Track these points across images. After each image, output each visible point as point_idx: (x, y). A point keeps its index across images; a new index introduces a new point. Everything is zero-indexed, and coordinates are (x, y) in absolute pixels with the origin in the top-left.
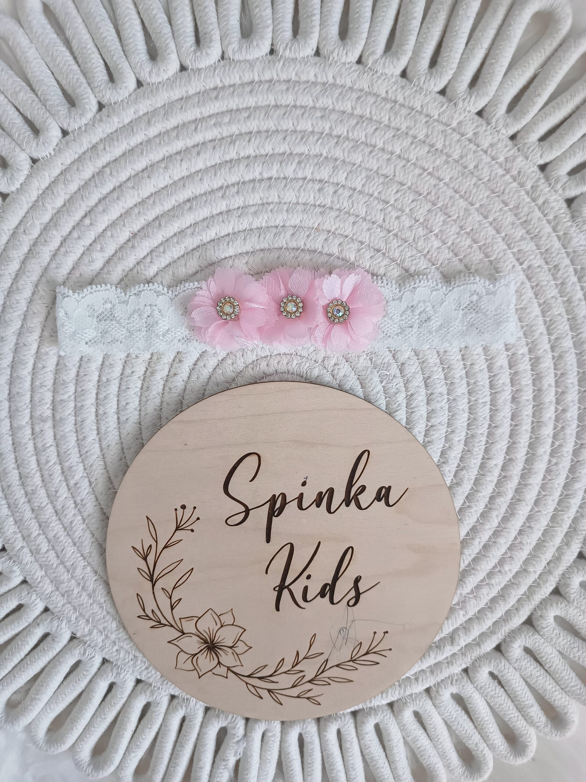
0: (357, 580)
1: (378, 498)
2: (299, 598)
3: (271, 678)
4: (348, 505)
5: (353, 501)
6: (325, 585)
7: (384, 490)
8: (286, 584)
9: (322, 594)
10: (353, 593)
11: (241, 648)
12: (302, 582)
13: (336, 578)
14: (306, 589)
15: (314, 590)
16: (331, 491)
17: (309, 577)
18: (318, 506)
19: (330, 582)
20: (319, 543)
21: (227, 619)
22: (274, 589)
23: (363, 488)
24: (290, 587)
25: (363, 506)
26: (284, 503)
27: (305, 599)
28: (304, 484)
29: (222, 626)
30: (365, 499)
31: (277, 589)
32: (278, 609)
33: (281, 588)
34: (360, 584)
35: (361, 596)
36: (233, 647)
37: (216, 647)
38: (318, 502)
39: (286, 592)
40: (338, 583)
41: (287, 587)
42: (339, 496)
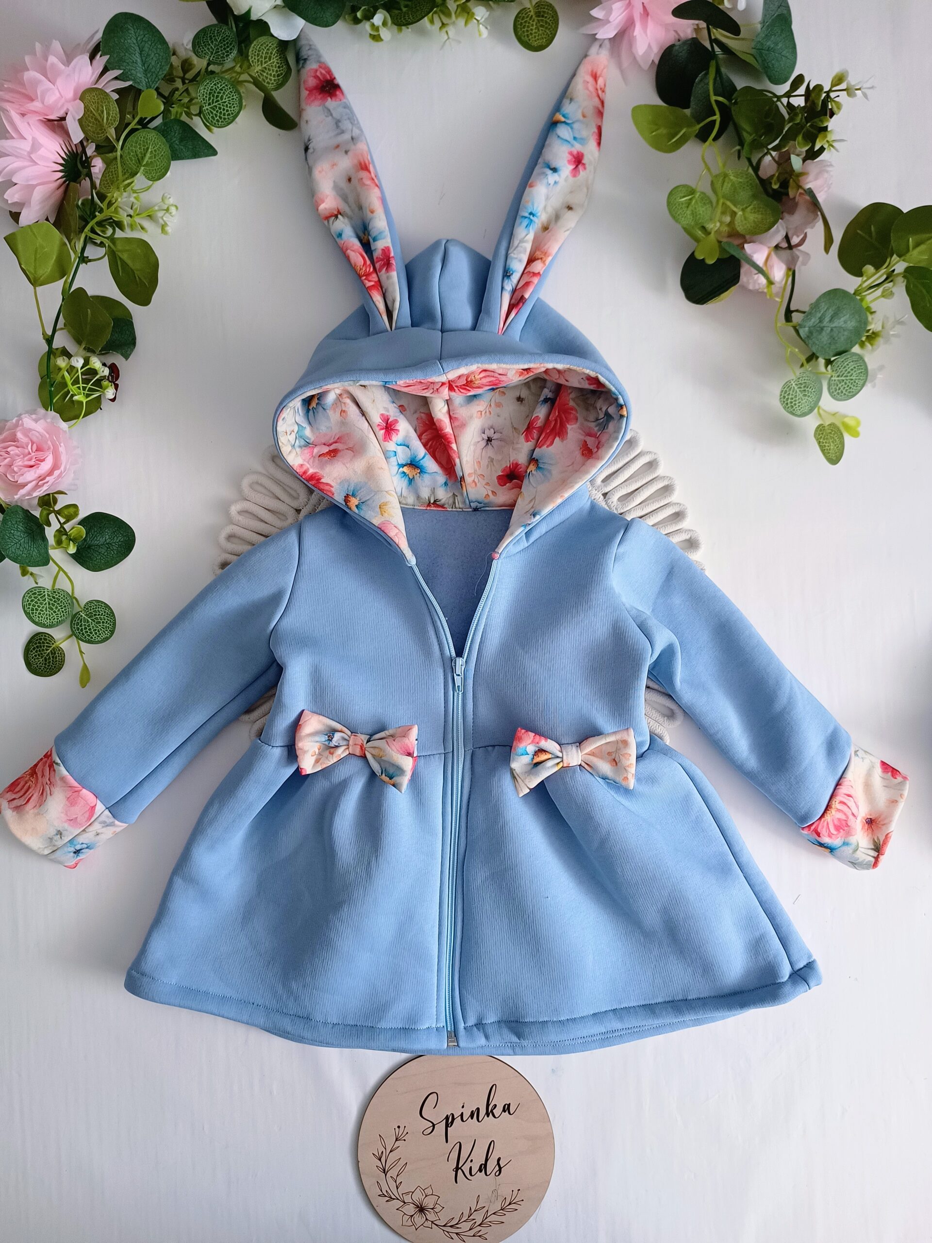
0: (499, 1160)
1: (504, 1111)
3: (456, 1226)
4: (488, 1116)
5: (491, 1114)
6: (481, 1166)
7: (507, 1106)
8: (460, 1166)
9: (480, 1170)
10: (497, 1168)
11: (438, 1208)
12: (468, 1164)
13: (487, 1160)
14: (471, 1168)
15: (475, 1168)
16: (478, 1109)
17: (472, 1161)
18: (472, 1118)
19: (484, 1163)
20: (475, 1140)
21: (429, 1191)
22: (453, 1170)
23: (495, 1106)
24: (462, 1168)
25: (497, 1116)
26: (453, 1119)
27: (471, 1175)
28: (463, 1107)
29: (426, 1196)
30: (497, 1112)
31: (455, 1170)
32: (456, 1182)
33: (457, 1168)
34: (500, 1162)
35: (502, 1169)
36: (433, 1208)
37: (424, 1209)
38: (472, 1116)
39: (460, 1171)
40: (488, 1163)
41: (460, 1168)
42: (483, 1112)
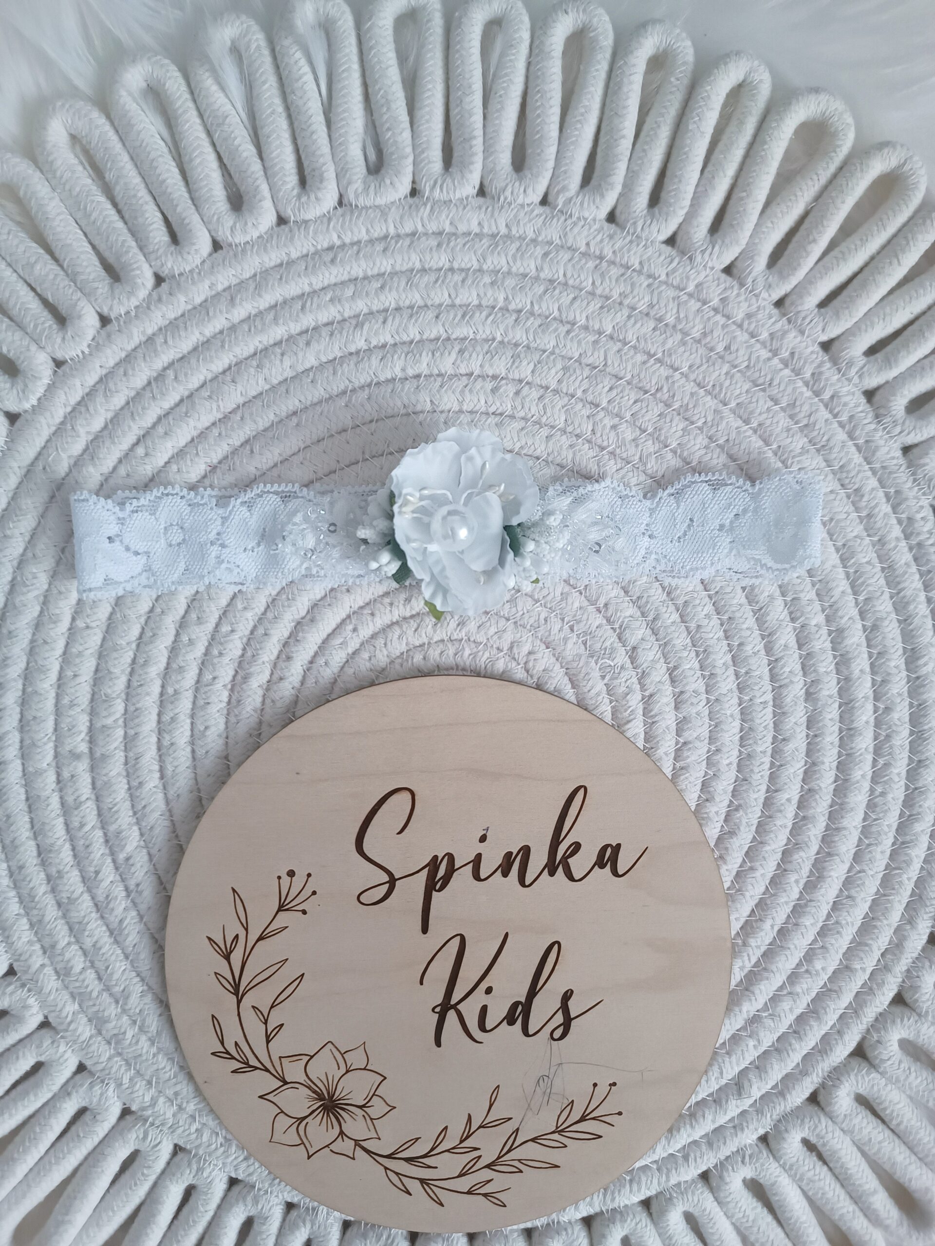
0: (567, 996)
1: (601, 863)
2: (473, 1025)
3: (425, 1161)
4: (552, 873)
5: (561, 868)
6: (516, 1005)
7: (609, 851)
8: (453, 1002)
9: (510, 1019)
10: (559, 1018)
11: (378, 1108)
12: (479, 999)
13: (532, 993)
14: (484, 1009)
15: (497, 1012)
16: (526, 851)
17: (489, 991)
18: (505, 874)
19: (523, 1000)
20: (507, 935)
21: (356, 1060)
22: (433, 1010)
23: (577, 847)
24: (459, 1007)
25: (577, 876)
26: (451, 870)
27: (482, 1027)
28: (483, 839)
29: (348, 1071)
30: (580, 864)
31: (438, 1009)
32: (438, 1043)
33: (445, 1007)
34: (570, 1003)
35: (574, 1023)
36: (364, 1106)
37: (339, 1106)
38: (505, 869)
39: (451, 1015)
40: (536, 1001)
41: (454, 1007)
42: (538, 860)
